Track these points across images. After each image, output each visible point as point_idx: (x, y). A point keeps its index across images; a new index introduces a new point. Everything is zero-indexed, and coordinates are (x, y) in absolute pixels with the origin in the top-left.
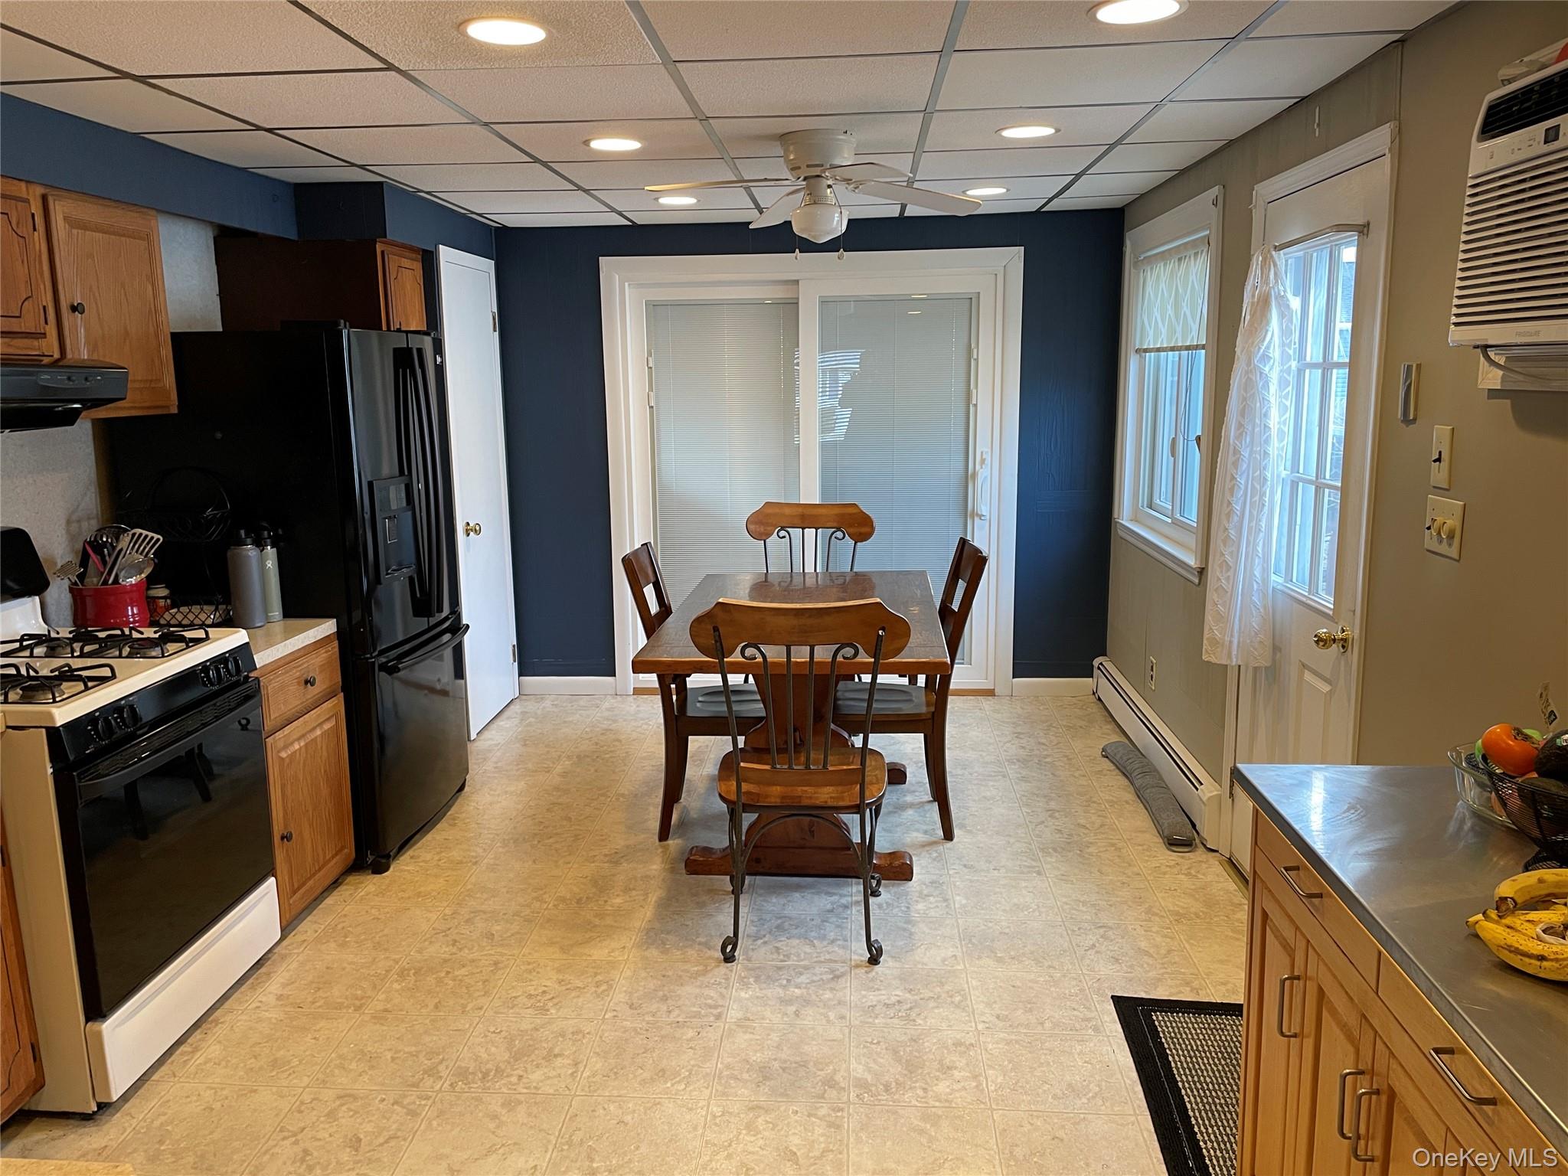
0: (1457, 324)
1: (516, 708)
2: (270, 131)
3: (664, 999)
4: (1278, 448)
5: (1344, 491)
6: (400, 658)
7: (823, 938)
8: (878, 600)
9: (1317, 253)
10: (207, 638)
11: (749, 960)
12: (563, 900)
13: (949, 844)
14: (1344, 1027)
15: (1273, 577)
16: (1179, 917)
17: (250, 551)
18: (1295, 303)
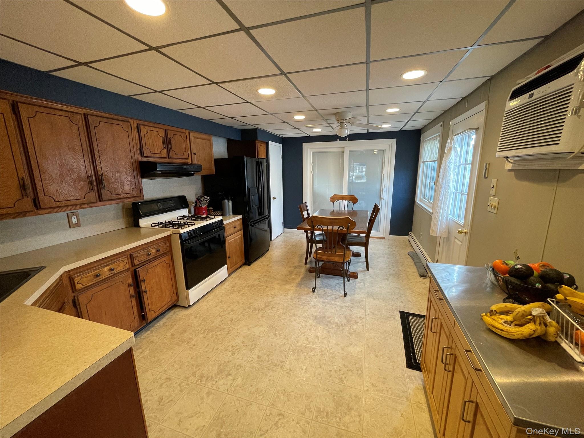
0: (498, 151)
1: (283, 235)
2: (231, 118)
3: (298, 299)
4: (452, 184)
5: (468, 195)
6: (255, 224)
7: (335, 289)
8: (348, 217)
9: (465, 136)
10: (215, 218)
11: (318, 292)
12: (283, 275)
13: (368, 271)
14: (446, 334)
15: (449, 216)
16: (420, 294)
17: (226, 201)
18: (459, 149)
